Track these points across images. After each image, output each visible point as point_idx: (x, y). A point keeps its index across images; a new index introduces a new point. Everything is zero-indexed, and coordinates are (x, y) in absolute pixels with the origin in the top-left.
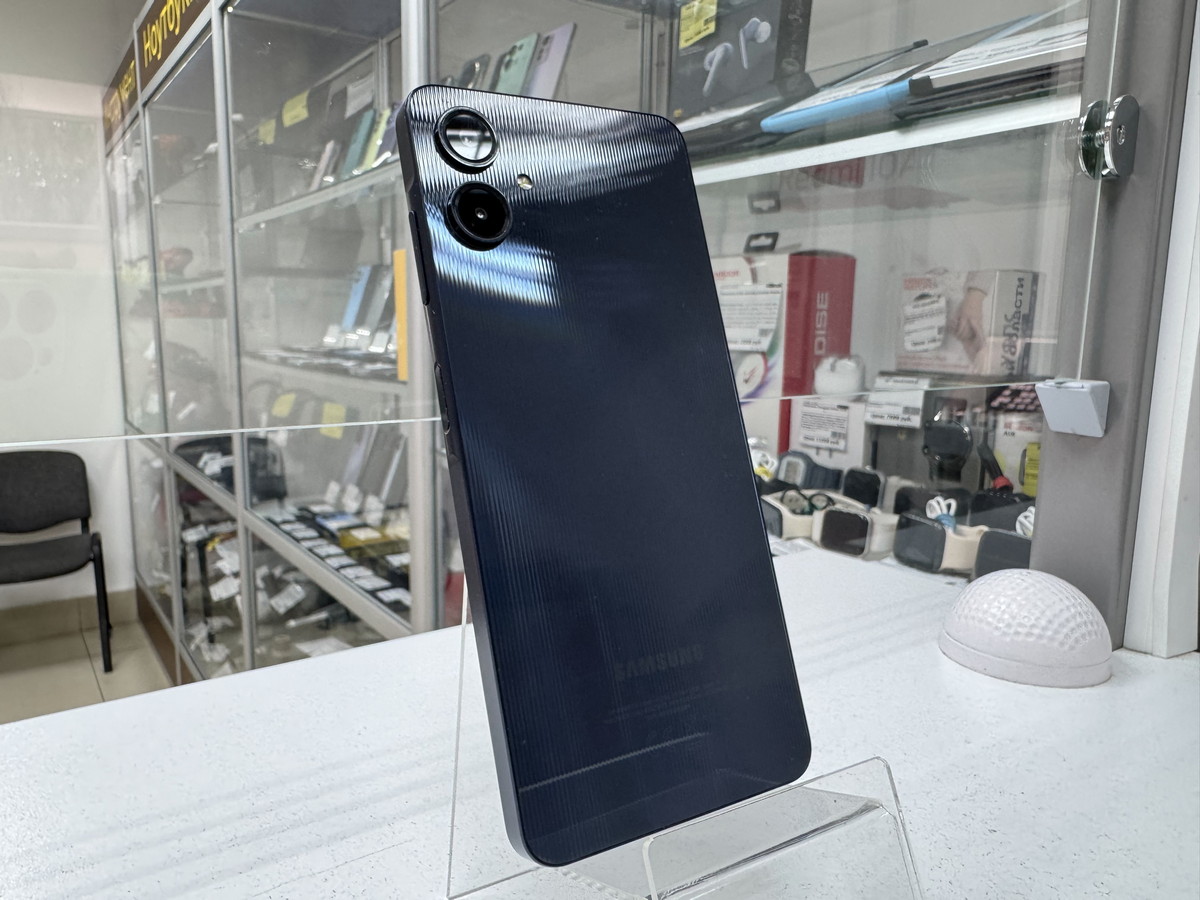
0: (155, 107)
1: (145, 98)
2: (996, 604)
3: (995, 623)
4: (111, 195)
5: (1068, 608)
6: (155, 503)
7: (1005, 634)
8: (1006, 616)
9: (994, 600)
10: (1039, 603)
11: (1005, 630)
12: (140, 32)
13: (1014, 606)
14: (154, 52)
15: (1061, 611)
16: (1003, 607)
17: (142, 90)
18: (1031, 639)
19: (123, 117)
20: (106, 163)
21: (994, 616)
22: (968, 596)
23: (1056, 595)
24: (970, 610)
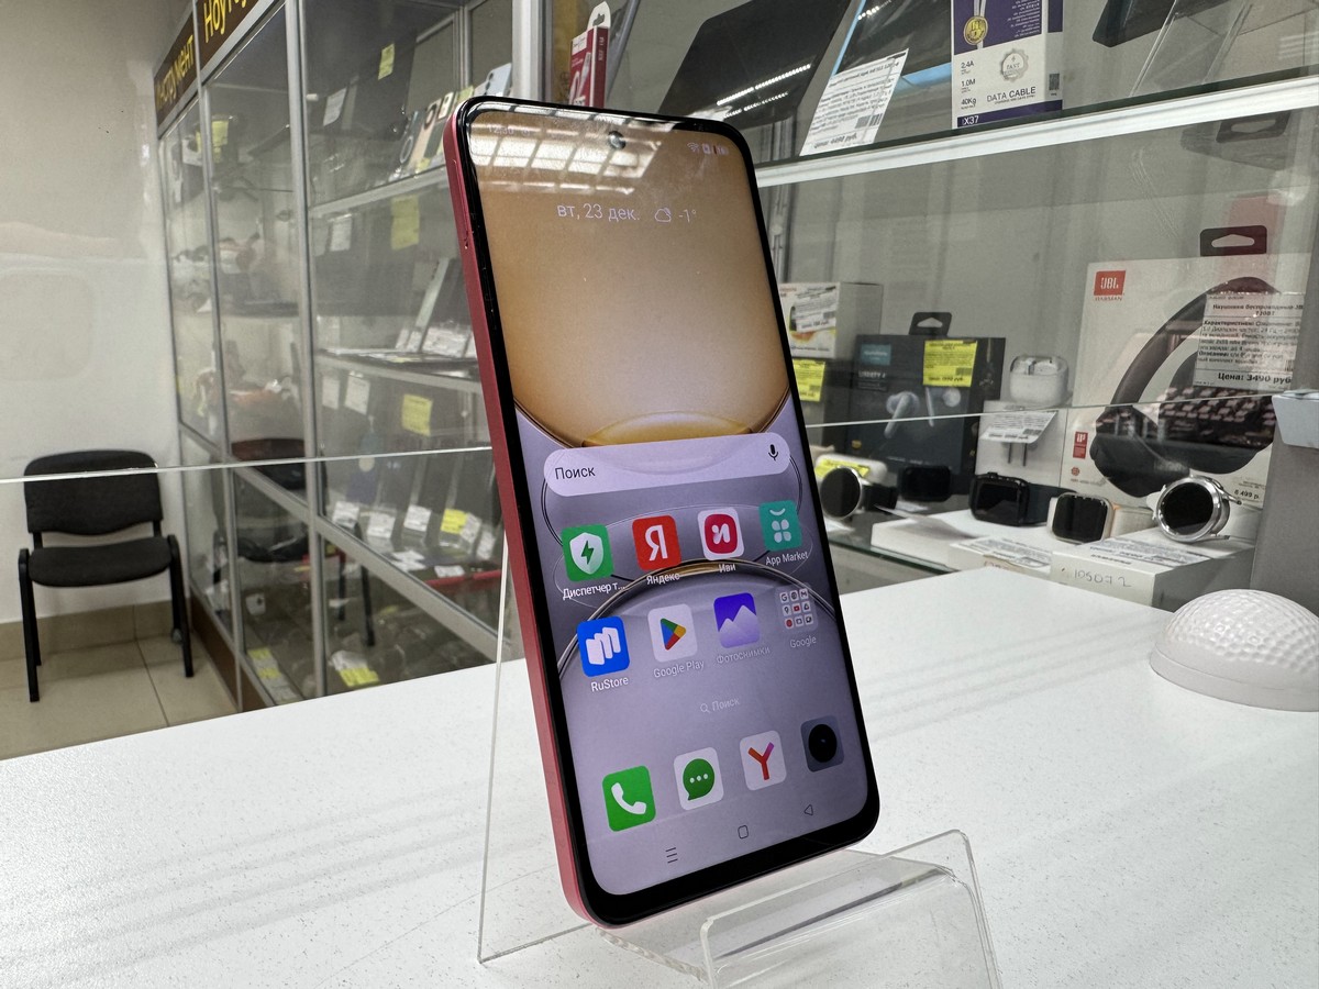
0: (218, 85)
1: (206, 76)
2: (1219, 624)
3: (1218, 644)
5: (1300, 629)
7: (1230, 654)
8: (1232, 636)
9: (1217, 619)
10: (1269, 625)
11: (1231, 650)
12: (199, 5)
13: (1240, 626)
14: (217, 27)
15: (1294, 632)
16: (1227, 627)
17: (202, 65)
18: (1258, 660)
19: (178, 98)
20: (158, 146)
21: (1217, 635)
22: (1187, 616)
23: (1287, 616)
24: (1190, 629)
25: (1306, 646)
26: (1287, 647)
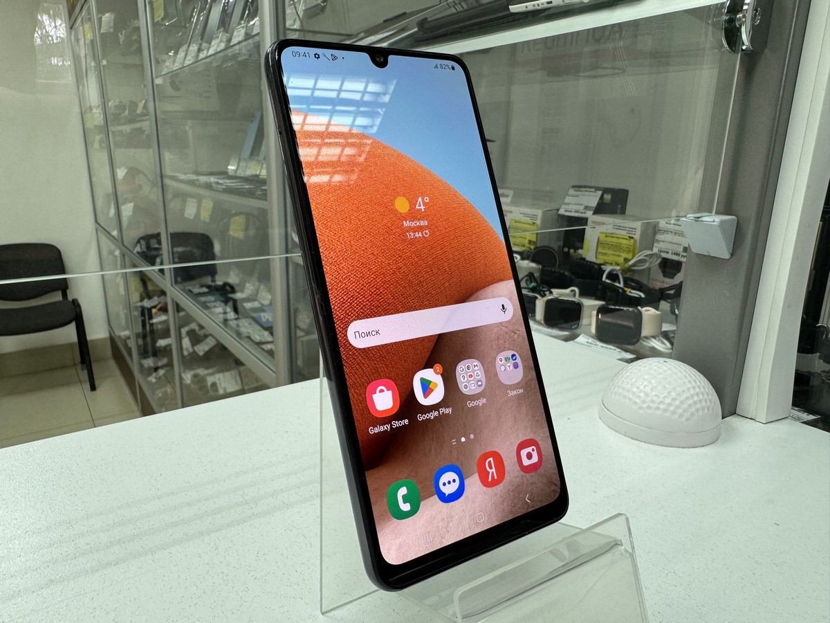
8: (643, 395)
10: (667, 386)
11: (641, 404)
13: (649, 387)
15: (683, 391)
16: (642, 387)
18: (658, 412)
21: (634, 393)
25: (690, 402)
26: (677, 402)
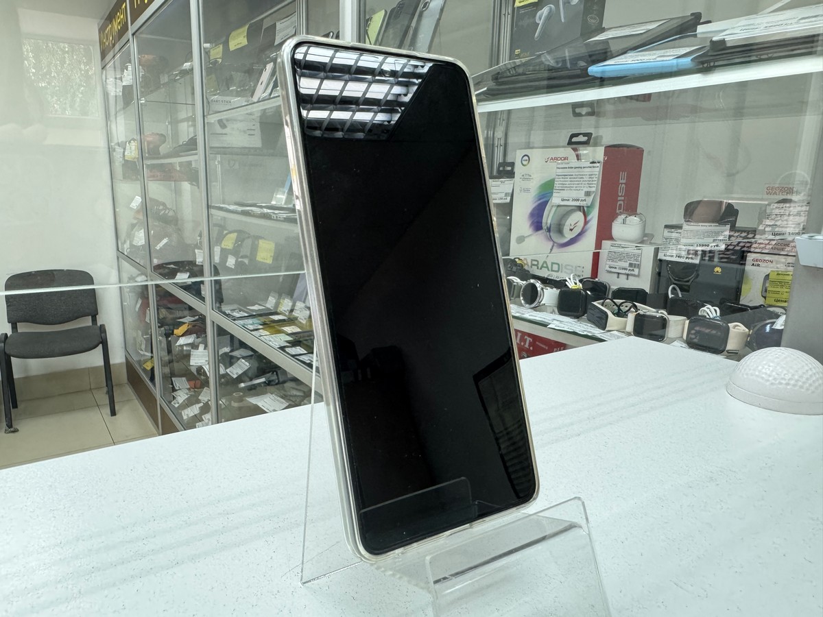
0: (142, 36)
1: (135, 30)
2: (767, 366)
3: (766, 379)
4: (106, 95)
5: (811, 369)
6: (138, 305)
7: (772, 384)
8: (774, 373)
9: (765, 364)
10: (794, 366)
11: (773, 381)
13: (778, 368)
15: (807, 371)
16: (771, 369)
18: (788, 387)
19: (115, 44)
20: (102, 73)
21: (766, 373)
22: (748, 363)
23: (803, 361)
24: (750, 370)
25: (814, 378)
26: (804, 380)
